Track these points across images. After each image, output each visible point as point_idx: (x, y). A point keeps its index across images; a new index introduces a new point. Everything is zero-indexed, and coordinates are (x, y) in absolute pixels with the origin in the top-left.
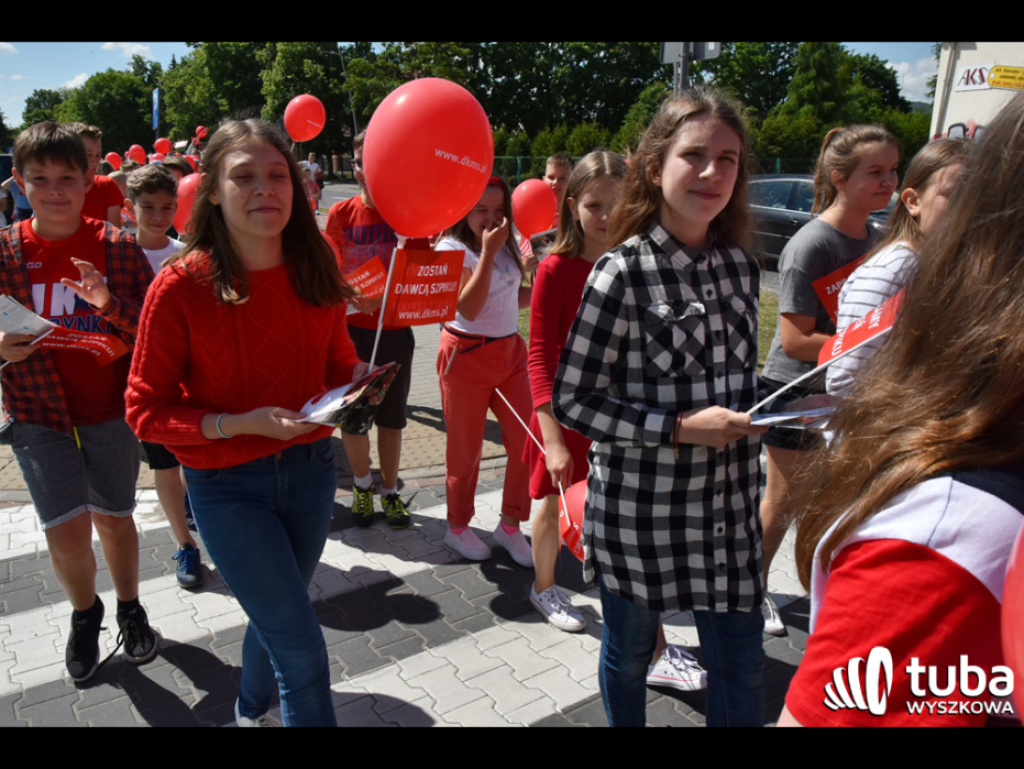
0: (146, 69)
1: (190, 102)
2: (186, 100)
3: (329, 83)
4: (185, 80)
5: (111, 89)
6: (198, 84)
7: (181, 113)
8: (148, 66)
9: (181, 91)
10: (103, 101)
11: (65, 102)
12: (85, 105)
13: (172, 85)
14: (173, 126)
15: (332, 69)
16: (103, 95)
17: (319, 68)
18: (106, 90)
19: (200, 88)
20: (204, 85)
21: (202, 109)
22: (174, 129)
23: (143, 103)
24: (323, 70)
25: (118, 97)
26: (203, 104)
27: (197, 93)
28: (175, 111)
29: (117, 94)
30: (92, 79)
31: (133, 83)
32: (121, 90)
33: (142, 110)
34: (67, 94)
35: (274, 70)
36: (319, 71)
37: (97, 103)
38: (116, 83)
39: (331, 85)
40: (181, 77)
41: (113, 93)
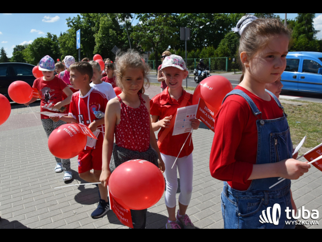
0: (52, 37)
1: (68, 46)
2: (66, 46)
3: (118, 37)
4: (66, 39)
5: (42, 43)
6: (71, 41)
7: (65, 50)
8: (53, 36)
9: (65, 43)
10: (39, 47)
11: (26, 49)
12: (33, 49)
13: (62, 41)
14: (62, 55)
15: (119, 32)
16: (39, 45)
17: (114, 32)
18: (40, 44)
19: (71, 42)
20: (72, 41)
21: (72, 49)
22: (62, 56)
23: (53, 47)
24: (116, 33)
25: (44, 46)
26: (72, 47)
27: (70, 44)
28: (63, 49)
29: (44, 45)
30: (35, 41)
31: (49, 41)
32: (45, 43)
33: (52, 50)
34: (26, 46)
35: (99, 34)
36: (114, 33)
37: (37, 48)
38: (43, 41)
39: (118, 38)
40: (64, 38)
41: (42, 44)
